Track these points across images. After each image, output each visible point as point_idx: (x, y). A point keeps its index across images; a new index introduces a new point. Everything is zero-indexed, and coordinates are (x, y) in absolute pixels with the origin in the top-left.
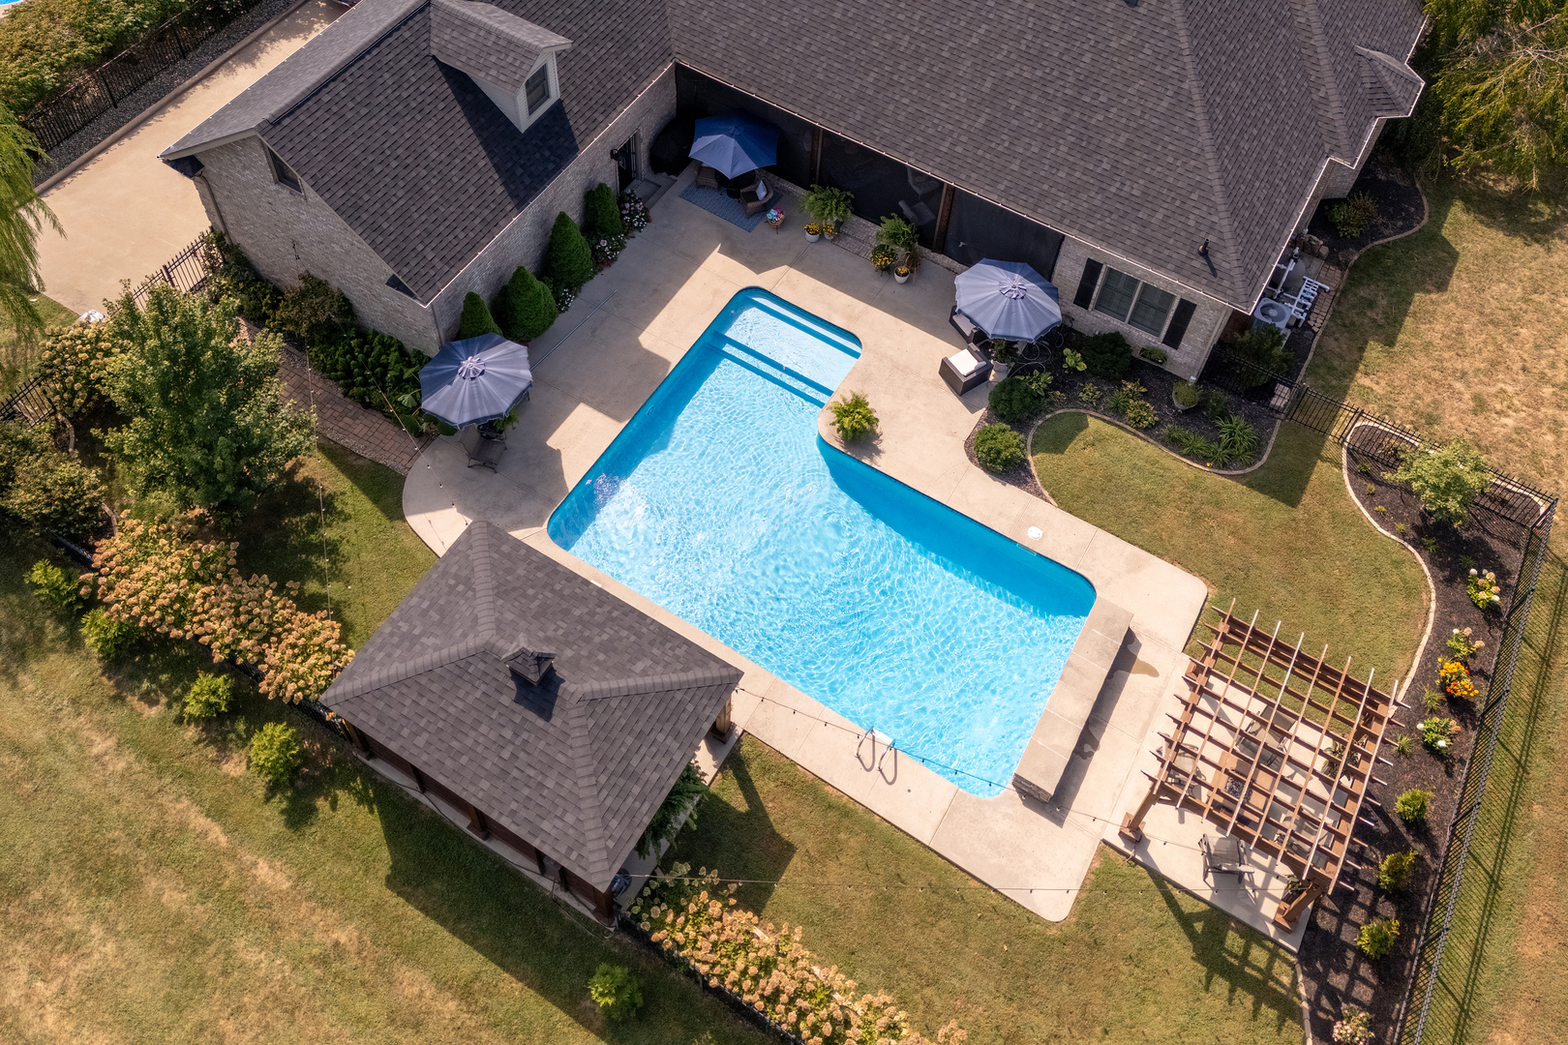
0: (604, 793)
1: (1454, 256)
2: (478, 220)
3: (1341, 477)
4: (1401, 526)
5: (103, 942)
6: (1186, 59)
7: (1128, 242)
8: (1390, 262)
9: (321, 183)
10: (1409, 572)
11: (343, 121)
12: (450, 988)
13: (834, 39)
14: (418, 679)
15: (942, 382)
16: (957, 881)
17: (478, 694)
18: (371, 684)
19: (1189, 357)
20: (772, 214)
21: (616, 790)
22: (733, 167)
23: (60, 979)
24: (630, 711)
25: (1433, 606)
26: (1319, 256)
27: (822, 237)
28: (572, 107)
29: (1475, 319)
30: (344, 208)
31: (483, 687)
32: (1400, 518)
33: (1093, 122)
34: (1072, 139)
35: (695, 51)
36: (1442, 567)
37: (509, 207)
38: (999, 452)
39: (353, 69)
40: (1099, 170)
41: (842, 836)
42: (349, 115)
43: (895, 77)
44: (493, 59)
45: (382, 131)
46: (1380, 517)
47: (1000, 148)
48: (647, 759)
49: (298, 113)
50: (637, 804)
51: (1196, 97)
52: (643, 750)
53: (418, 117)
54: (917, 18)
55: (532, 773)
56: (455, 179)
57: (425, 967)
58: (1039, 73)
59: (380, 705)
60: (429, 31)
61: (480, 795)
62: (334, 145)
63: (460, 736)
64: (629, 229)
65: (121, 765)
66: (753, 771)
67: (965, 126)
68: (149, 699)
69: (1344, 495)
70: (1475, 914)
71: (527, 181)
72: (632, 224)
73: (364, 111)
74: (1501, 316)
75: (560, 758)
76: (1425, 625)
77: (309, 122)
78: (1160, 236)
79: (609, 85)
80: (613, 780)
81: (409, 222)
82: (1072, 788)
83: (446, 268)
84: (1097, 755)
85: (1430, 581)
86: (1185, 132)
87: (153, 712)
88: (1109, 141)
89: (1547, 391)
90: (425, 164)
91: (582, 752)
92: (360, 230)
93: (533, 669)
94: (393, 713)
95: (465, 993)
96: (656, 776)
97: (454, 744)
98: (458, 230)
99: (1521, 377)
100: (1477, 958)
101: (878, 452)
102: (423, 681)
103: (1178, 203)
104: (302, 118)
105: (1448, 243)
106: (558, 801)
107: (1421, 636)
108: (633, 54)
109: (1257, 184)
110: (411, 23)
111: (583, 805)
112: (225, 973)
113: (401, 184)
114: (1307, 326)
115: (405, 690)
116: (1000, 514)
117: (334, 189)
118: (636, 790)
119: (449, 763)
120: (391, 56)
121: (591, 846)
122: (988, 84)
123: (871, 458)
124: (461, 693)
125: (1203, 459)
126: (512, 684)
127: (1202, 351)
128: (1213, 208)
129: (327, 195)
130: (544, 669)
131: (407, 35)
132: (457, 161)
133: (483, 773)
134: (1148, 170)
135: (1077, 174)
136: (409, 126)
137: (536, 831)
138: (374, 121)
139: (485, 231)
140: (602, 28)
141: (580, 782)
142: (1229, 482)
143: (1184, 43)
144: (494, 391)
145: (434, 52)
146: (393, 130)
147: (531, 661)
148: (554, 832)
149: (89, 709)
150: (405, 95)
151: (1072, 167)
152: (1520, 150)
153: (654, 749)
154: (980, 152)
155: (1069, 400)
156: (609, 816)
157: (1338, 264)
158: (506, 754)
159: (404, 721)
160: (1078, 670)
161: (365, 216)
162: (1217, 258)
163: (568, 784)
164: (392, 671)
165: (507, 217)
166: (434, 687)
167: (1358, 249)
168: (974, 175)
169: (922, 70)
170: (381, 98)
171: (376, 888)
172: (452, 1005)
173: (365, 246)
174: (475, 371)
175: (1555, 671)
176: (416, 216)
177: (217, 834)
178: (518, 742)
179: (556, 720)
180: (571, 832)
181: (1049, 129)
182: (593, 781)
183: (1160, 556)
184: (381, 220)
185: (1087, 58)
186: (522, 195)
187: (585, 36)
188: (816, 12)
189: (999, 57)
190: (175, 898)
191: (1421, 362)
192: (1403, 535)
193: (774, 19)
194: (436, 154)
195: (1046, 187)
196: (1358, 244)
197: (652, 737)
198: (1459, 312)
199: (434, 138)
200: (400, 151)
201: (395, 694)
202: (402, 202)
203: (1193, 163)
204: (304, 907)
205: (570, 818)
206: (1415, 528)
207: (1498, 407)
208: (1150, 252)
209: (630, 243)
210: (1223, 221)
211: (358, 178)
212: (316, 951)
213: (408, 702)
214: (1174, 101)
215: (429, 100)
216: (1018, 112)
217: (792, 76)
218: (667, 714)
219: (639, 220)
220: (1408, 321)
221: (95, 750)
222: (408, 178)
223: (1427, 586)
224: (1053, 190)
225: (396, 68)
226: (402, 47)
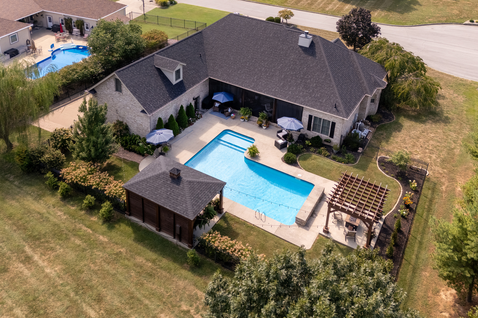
0: (193, 201)
1: (402, 126)
2: (163, 101)
3: (377, 166)
4: (392, 175)
5: (60, 249)
6: (328, 67)
7: (318, 107)
8: (386, 127)
9: (128, 86)
10: (395, 184)
11: (134, 74)
12: (150, 260)
13: (247, 70)
14: (147, 180)
15: (275, 147)
16: (282, 241)
17: (162, 182)
18: (135, 182)
19: (336, 140)
20: (232, 115)
21: (195, 201)
22: (223, 101)
23: (48, 256)
24: (199, 186)
25: (402, 190)
26: (368, 125)
27: (244, 120)
28: (185, 82)
29: (408, 137)
30: (133, 92)
31: (163, 180)
32: (392, 173)
33: (308, 82)
34: (303, 86)
35: (214, 75)
36: (404, 183)
37: (170, 99)
38: (290, 157)
39: (137, 65)
40: (310, 92)
41: (252, 232)
42: (135, 73)
43: (261, 77)
44: (168, 65)
45: (142, 78)
46: (387, 174)
47: (286, 89)
48: (203, 196)
49: (124, 71)
50: (201, 204)
51: (330, 75)
52: (202, 194)
53: (150, 77)
54: (266, 64)
55: (175, 197)
56: (158, 91)
57: (143, 257)
58: (294, 73)
59: (137, 186)
60: (154, 61)
61: (162, 203)
62: (131, 79)
63: (157, 191)
64: (197, 118)
65: (65, 217)
66: (228, 219)
67: (278, 85)
68: (73, 206)
69: (378, 169)
70: (416, 249)
71: (174, 95)
72: (197, 117)
73: (138, 73)
74: (415, 137)
75: (182, 193)
76: (400, 194)
77: (126, 73)
78: (325, 105)
79: (194, 79)
80: (195, 198)
81: (147, 98)
82: (311, 224)
83: (155, 109)
84: (317, 217)
85: (401, 186)
86: (329, 82)
87: (73, 208)
88: (311, 86)
89: (427, 151)
90: (151, 87)
91: (187, 191)
92: (136, 97)
93: (176, 172)
94: (140, 187)
95: (154, 262)
96: (205, 199)
97: (156, 192)
98: (158, 102)
99: (421, 148)
100: (417, 257)
101: (260, 160)
102: (148, 180)
103: (328, 97)
104: (125, 72)
105: (400, 123)
106: (181, 202)
107: (399, 196)
108: (200, 74)
109: (347, 95)
110: (150, 58)
111: (187, 202)
112: (91, 256)
113: (146, 89)
114: (366, 138)
115: (143, 182)
116: (291, 172)
117: (131, 87)
118: (200, 201)
119: (154, 197)
120: (145, 64)
121: (189, 211)
122: (283, 76)
123: (258, 161)
124: (158, 182)
125: (341, 162)
126: (170, 179)
127: (339, 137)
128: (337, 98)
129: (129, 88)
130: (179, 173)
131: (149, 60)
132: (158, 87)
133: (162, 198)
134: (321, 91)
135: (305, 93)
136: (148, 78)
137: (176, 209)
138: (140, 76)
139: (164, 103)
140: (193, 68)
141: (187, 198)
142: (348, 166)
143: (327, 64)
144: (164, 137)
145: (154, 65)
146: (145, 78)
147: (176, 170)
148: (180, 209)
149: (57, 207)
150: (148, 72)
151: (303, 92)
152: (413, 101)
153: (205, 194)
154: (282, 91)
155: (307, 151)
156: (194, 205)
157: (373, 127)
158: (168, 194)
159: (143, 189)
160: (311, 198)
161: (137, 94)
162: (339, 108)
163: (184, 198)
164: (141, 179)
165: (169, 101)
166: (151, 181)
167: (378, 125)
168: (281, 96)
169: (267, 74)
170: (142, 72)
171: (130, 241)
172: (150, 264)
173: (137, 100)
174: (160, 133)
175: (433, 203)
176: (149, 97)
177: (89, 231)
178: (171, 191)
179: (181, 186)
180: (184, 208)
181: (297, 84)
182: (190, 197)
183: (332, 180)
184: (141, 96)
185: (305, 69)
186: (173, 97)
187: (189, 68)
188: (242, 65)
189: (285, 70)
190: (78, 242)
191: (395, 145)
192: (393, 177)
193: (233, 67)
194: (154, 85)
195: (297, 97)
196: (378, 123)
197: (204, 191)
198: (404, 136)
199: (154, 82)
200: (146, 83)
201: (141, 183)
202: (146, 93)
203: (331, 88)
204: (112, 245)
205: (184, 206)
206: (396, 175)
207: (415, 153)
208: (323, 108)
209: (197, 121)
210: (339, 100)
211: (136, 86)
212: (115, 252)
213: (144, 185)
214: (326, 76)
215: (153, 74)
216: (290, 81)
217: (237, 78)
218: (208, 188)
219: (199, 116)
220: (392, 138)
221: (58, 214)
222: (147, 89)
223: (400, 187)
224: (299, 97)
225: (146, 66)
226: (148, 63)
